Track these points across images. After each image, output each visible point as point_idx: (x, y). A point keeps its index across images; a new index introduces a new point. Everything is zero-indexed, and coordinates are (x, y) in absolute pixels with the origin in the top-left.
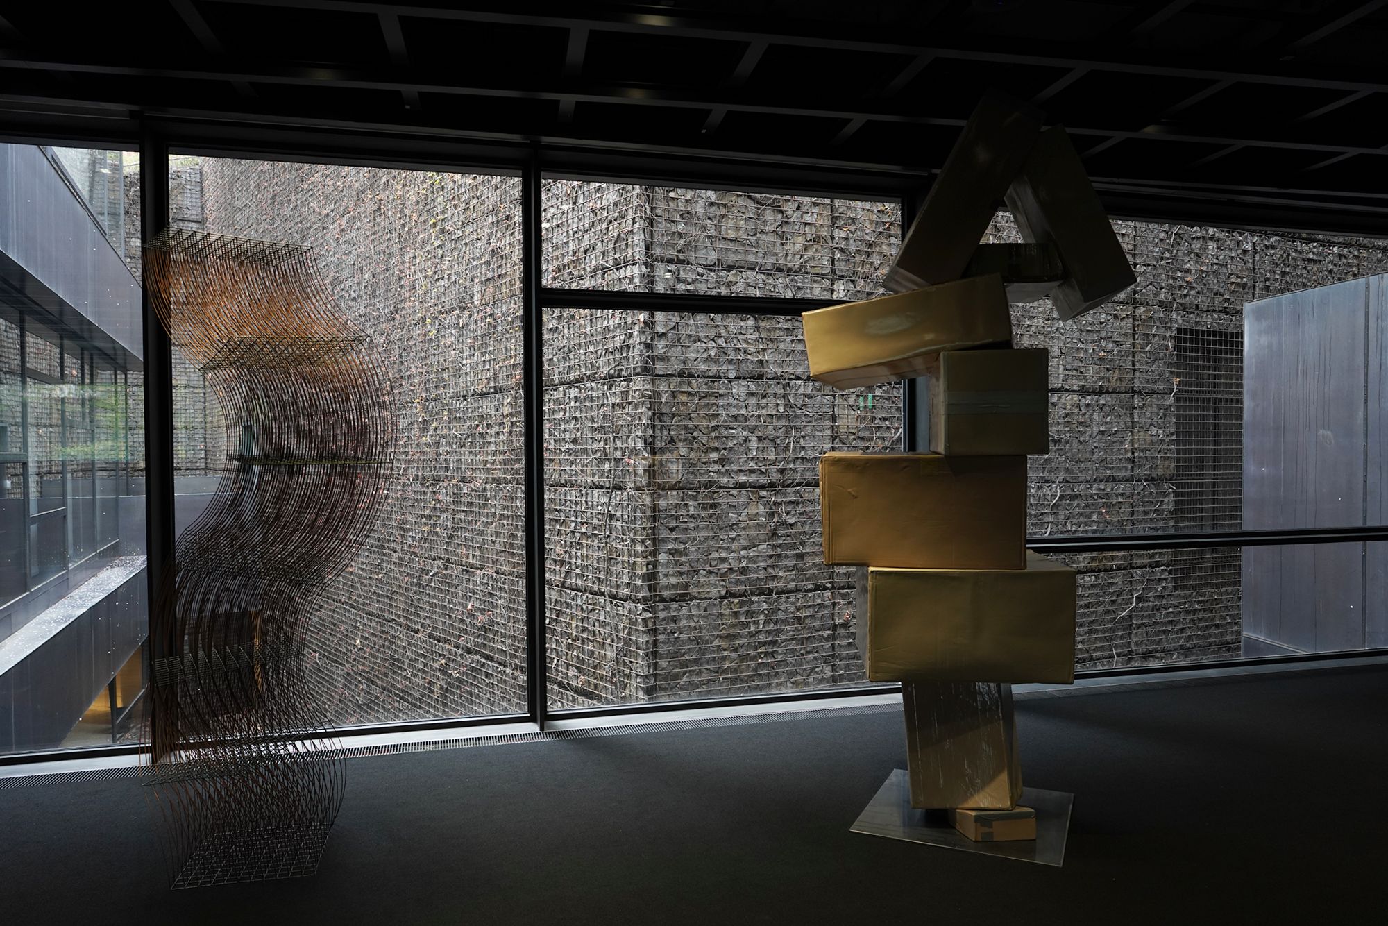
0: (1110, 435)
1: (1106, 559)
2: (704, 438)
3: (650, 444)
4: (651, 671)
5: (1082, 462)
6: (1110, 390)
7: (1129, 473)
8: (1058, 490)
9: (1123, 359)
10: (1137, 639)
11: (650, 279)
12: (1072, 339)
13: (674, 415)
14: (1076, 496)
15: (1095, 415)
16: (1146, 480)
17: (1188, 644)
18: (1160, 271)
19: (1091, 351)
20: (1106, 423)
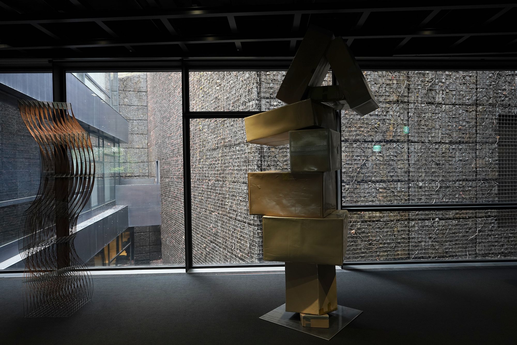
0: (465, 161)
1: (463, 214)
2: (281, 165)
3: (260, 167)
4: (261, 252)
5: (451, 173)
6: (465, 142)
7: (474, 177)
8: (439, 184)
9: (471, 129)
10: (479, 248)
11: (259, 106)
12: (445, 121)
13: (269, 156)
14: (448, 187)
15: (457, 153)
16: (483, 180)
17: (506, 252)
18: (489, 91)
19: (455, 126)
20: (463, 156)
